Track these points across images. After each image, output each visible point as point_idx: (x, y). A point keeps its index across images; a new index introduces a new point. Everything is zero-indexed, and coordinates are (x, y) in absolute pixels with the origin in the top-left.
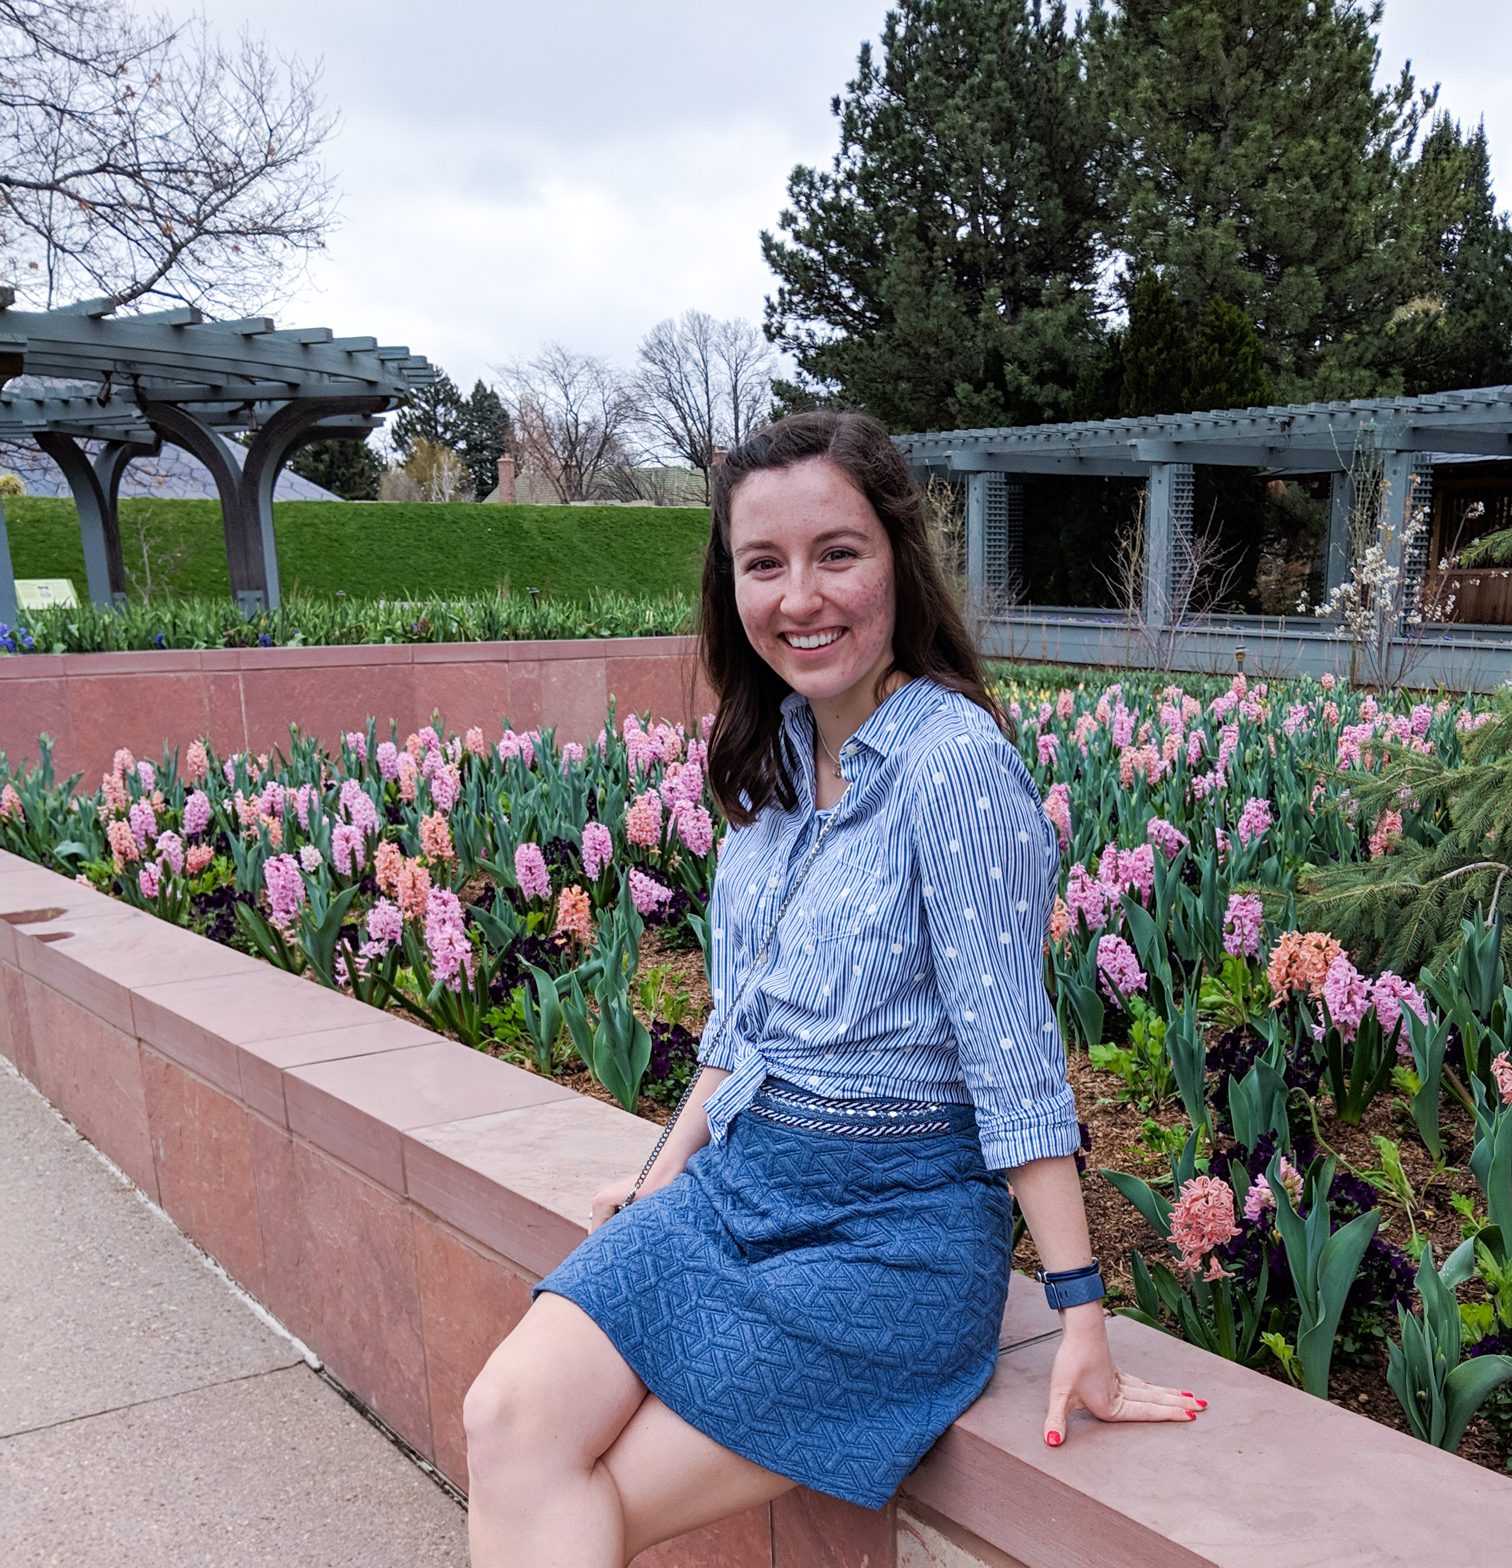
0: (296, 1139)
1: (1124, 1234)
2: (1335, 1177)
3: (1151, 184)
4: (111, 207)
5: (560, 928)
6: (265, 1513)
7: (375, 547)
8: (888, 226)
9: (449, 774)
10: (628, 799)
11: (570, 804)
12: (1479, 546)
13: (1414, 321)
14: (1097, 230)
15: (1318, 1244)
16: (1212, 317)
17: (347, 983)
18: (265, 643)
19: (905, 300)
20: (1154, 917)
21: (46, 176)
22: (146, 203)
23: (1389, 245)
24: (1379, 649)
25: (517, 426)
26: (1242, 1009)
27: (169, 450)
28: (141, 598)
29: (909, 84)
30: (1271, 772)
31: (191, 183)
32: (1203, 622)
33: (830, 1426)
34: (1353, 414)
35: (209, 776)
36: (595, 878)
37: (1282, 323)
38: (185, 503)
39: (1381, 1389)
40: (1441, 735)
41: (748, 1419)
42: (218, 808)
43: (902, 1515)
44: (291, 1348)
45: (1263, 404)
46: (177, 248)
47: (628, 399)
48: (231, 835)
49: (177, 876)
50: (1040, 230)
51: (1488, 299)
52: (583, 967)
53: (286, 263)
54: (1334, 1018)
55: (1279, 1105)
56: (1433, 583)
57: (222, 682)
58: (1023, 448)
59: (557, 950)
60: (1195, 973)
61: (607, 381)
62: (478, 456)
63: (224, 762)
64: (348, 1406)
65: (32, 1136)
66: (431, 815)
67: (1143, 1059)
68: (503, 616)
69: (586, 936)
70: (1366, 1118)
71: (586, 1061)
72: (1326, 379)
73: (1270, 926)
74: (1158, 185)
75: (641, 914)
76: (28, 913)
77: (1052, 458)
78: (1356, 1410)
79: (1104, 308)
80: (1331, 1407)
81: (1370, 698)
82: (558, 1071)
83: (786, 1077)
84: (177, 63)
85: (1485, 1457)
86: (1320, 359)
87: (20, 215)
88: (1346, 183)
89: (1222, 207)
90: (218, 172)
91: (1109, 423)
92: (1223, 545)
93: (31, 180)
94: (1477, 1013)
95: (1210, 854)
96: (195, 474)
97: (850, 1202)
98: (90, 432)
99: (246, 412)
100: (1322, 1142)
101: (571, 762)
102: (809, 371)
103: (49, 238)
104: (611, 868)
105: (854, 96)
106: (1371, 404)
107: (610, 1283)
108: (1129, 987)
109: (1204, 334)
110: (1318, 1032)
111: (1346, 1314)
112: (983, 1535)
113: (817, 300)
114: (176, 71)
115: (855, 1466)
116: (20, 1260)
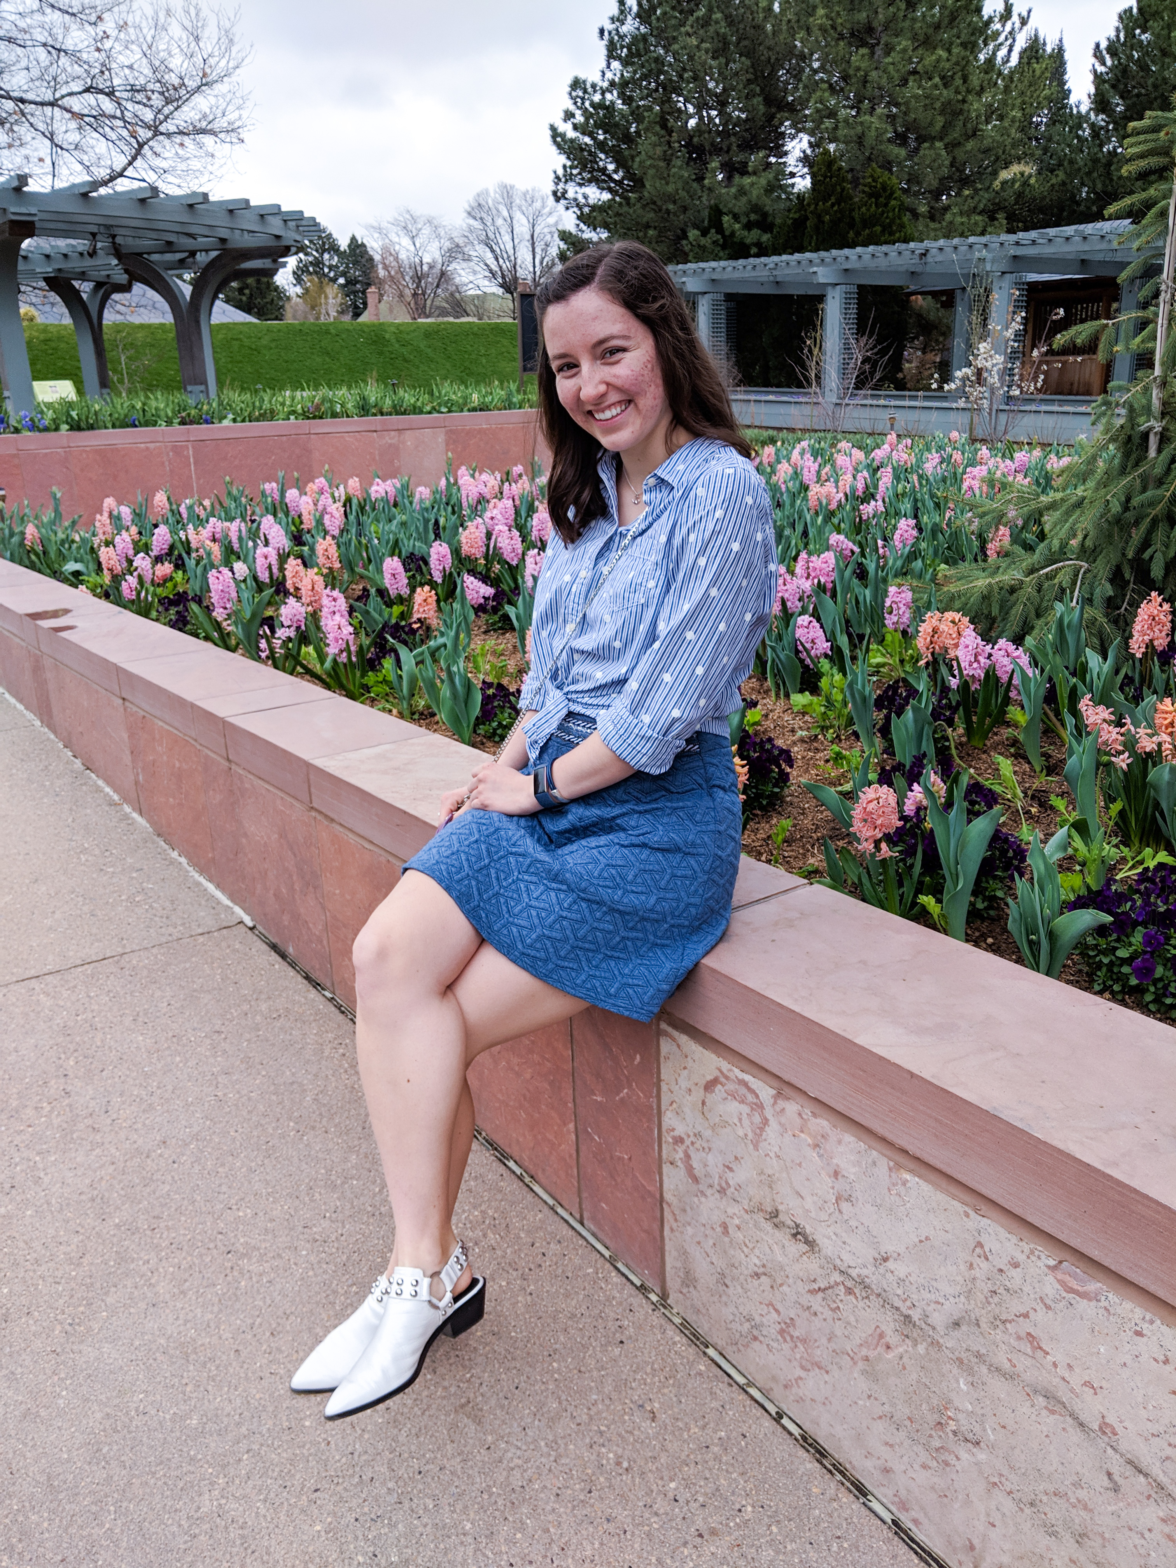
0: (233, 767)
1: (817, 827)
2: (968, 785)
3: (826, 86)
4: (94, 117)
5: (416, 616)
6: (217, 1028)
7: (283, 354)
8: (639, 119)
9: (336, 510)
10: (462, 525)
11: (421, 530)
12: (1060, 340)
13: (1013, 181)
14: (787, 119)
15: (958, 832)
16: (870, 180)
17: (268, 657)
18: (207, 422)
19: (651, 172)
20: (835, 603)
21: (48, 96)
22: (118, 114)
23: (995, 126)
24: (990, 414)
25: (380, 266)
26: (899, 667)
27: (138, 288)
28: (121, 393)
29: (653, 17)
30: (916, 501)
31: (149, 99)
32: (865, 397)
33: (613, 964)
34: (970, 247)
35: (169, 515)
36: (440, 581)
37: (919, 183)
38: (150, 326)
39: (1002, 934)
40: (1036, 473)
41: (554, 959)
42: (176, 537)
43: (664, 1026)
44: (233, 913)
45: (906, 241)
46: (141, 146)
47: (458, 246)
48: (184, 555)
49: (148, 585)
50: (747, 120)
51: (1066, 164)
52: (432, 643)
53: (216, 154)
54: (965, 672)
55: (928, 735)
56: (1027, 366)
57: (177, 450)
58: (737, 275)
59: (413, 632)
60: (865, 642)
61: (442, 233)
62: (353, 288)
63: (179, 505)
64: (273, 953)
65: (51, 768)
66: (324, 539)
67: (830, 703)
68: (372, 400)
69: (434, 622)
70: (988, 743)
71: (436, 710)
72: (951, 223)
73: (918, 608)
74: (831, 87)
75: (472, 606)
76: (46, 612)
77: (757, 282)
78: (986, 950)
79: (792, 175)
80: (969, 947)
81: (984, 447)
82: (416, 717)
83: (583, 711)
84: (138, 13)
85: (1077, 982)
86: (946, 208)
87: (31, 125)
88: (965, 82)
89: (876, 101)
90: (168, 90)
91: (797, 256)
92: (878, 342)
93: (38, 99)
94: (1067, 668)
95: (875, 558)
96: (157, 305)
97: (627, 801)
98: (83, 276)
99: (191, 260)
100: (958, 761)
101: (422, 501)
102: (584, 223)
103: (51, 140)
104: (451, 574)
105: (614, 26)
106: (983, 239)
107: (456, 863)
108: (818, 652)
109: (864, 192)
110: (954, 683)
111: (978, 882)
112: (721, 1040)
113: (589, 172)
114: (137, 20)
115: (631, 991)
116: (44, 854)
